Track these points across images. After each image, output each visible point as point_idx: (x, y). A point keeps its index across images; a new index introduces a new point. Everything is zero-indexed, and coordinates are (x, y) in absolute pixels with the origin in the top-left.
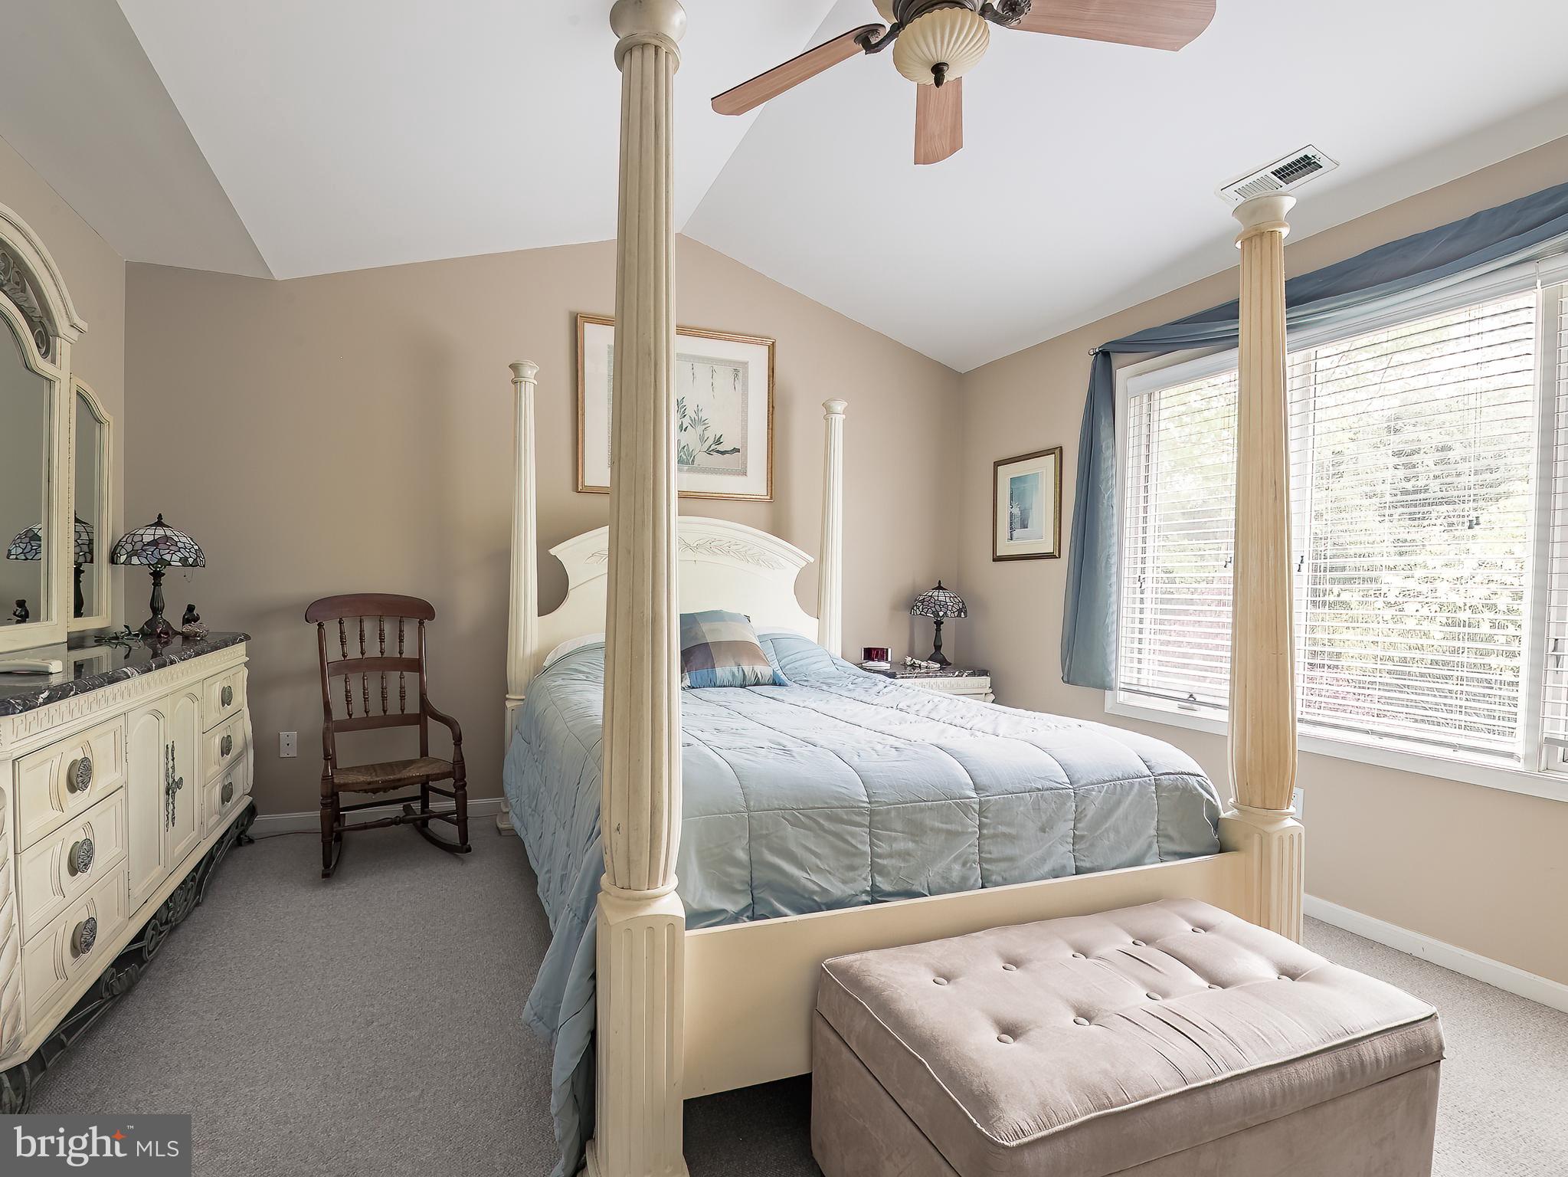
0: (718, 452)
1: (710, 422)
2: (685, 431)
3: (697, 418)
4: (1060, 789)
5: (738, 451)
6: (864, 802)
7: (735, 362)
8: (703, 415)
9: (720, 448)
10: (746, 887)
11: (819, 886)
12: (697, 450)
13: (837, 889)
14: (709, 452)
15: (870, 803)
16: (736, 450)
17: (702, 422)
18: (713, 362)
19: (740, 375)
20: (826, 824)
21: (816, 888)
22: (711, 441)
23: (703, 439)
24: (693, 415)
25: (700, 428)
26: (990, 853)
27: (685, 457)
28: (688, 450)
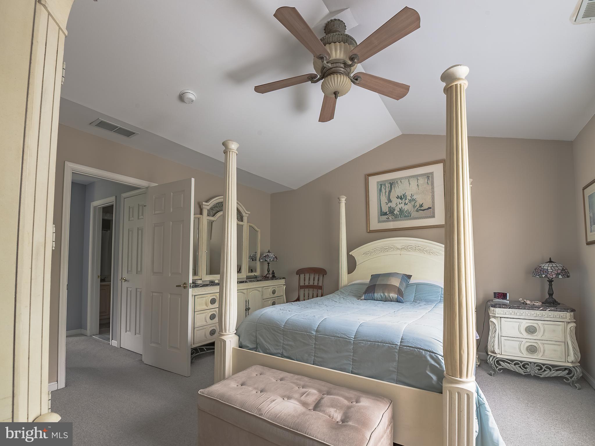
0: (421, 210)
1: (417, 199)
2: (407, 205)
3: (411, 199)
4: (347, 339)
5: (431, 208)
6: (282, 327)
7: (427, 173)
8: (414, 197)
9: (422, 208)
10: (255, 343)
11: (268, 347)
12: (412, 211)
13: (273, 350)
14: (417, 211)
15: (284, 328)
16: (430, 208)
17: (414, 200)
18: (416, 177)
19: (430, 178)
20: (272, 331)
21: (268, 348)
22: (418, 206)
23: (414, 206)
24: (410, 198)
25: (413, 203)
26: (318, 354)
27: (407, 215)
28: (408, 212)
